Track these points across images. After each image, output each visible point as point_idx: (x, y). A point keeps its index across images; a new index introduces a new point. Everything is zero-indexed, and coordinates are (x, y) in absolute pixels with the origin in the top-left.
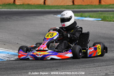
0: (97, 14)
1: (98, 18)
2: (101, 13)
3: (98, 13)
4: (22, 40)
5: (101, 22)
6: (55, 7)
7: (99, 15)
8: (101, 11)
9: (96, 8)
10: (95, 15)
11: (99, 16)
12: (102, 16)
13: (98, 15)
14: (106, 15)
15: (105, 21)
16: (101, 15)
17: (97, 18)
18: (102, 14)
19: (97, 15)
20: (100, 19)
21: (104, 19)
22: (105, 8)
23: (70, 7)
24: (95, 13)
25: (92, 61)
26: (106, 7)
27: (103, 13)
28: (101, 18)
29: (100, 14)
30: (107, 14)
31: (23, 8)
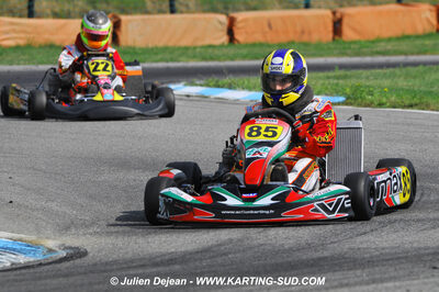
0: (328, 78)
1: (331, 95)
2: (342, 72)
3: (331, 74)
4: (29, 189)
5: (344, 111)
6: (156, 54)
7: (336, 81)
8: (342, 67)
9: (321, 56)
10: (321, 82)
11: (337, 84)
12: (349, 84)
13: (332, 81)
14: (363, 82)
15: (359, 105)
16: (341, 82)
17: (327, 95)
18: (345, 77)
19: (327, 82)
20: (342, 99)
21: (355, 99)
22: (358, 54)
23: (216, 52)
24: (321, 74)
25: (312, 266)
26: (365, 50)
27: (349, 73)
28: (344, 94)
29: (338, 78)
30: (367, 78)
31: (29, 62)
